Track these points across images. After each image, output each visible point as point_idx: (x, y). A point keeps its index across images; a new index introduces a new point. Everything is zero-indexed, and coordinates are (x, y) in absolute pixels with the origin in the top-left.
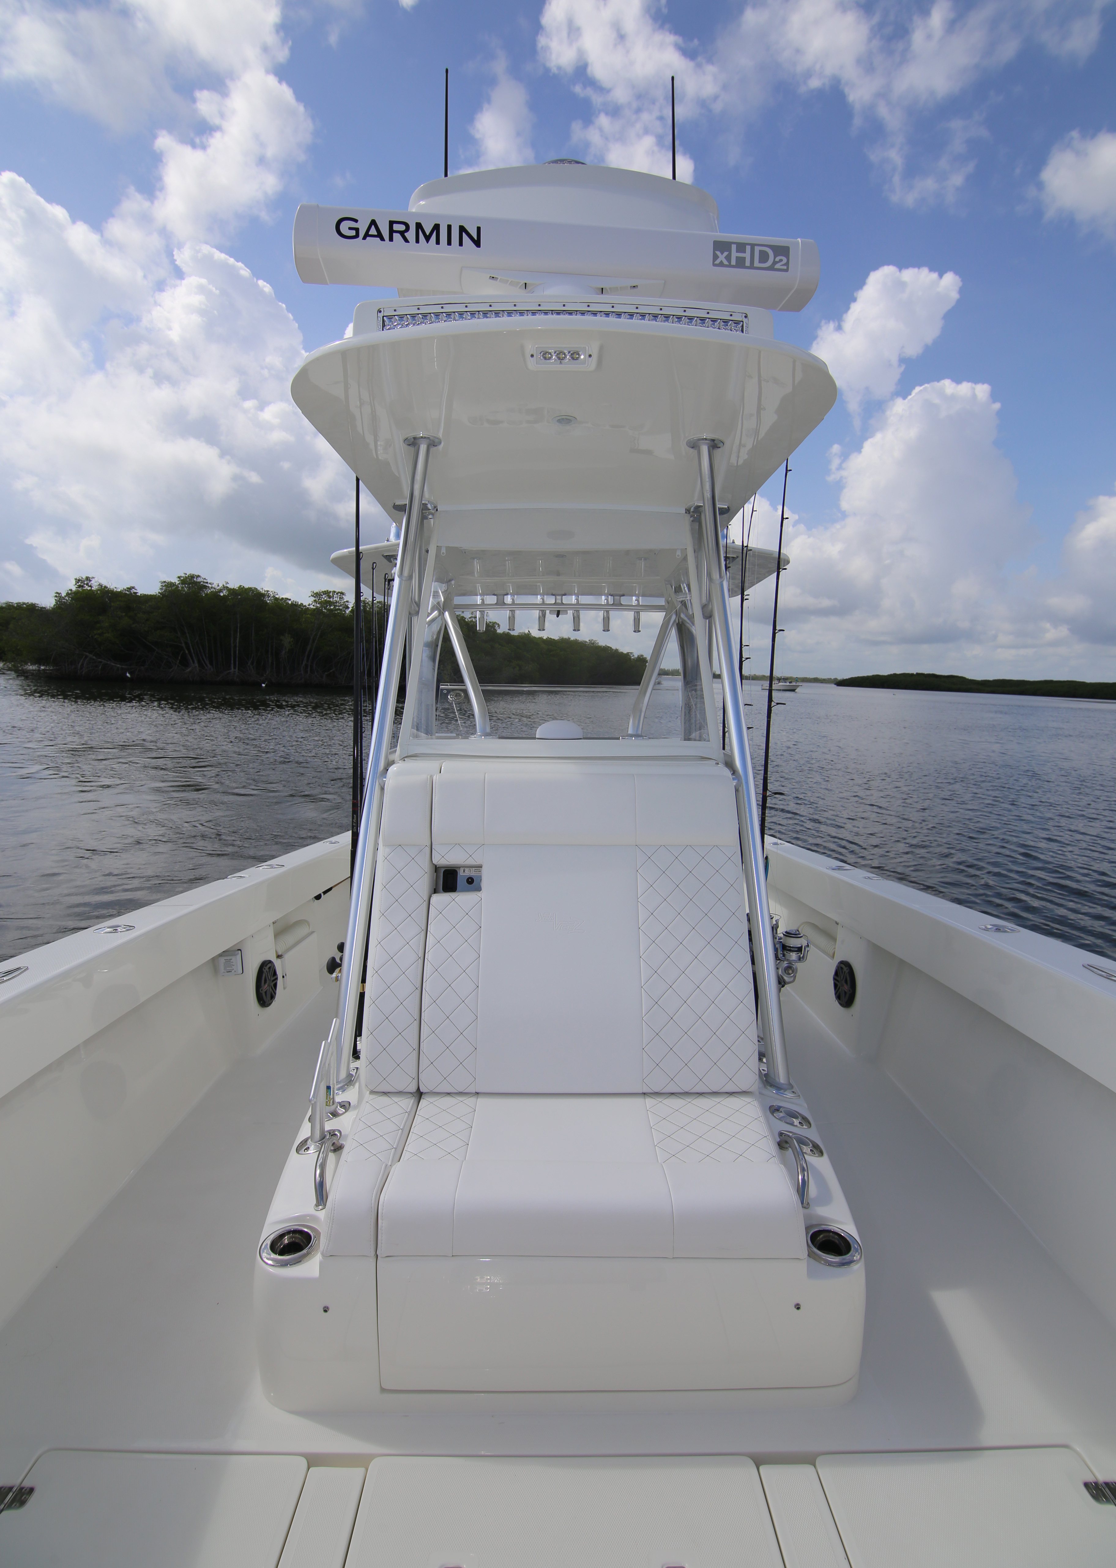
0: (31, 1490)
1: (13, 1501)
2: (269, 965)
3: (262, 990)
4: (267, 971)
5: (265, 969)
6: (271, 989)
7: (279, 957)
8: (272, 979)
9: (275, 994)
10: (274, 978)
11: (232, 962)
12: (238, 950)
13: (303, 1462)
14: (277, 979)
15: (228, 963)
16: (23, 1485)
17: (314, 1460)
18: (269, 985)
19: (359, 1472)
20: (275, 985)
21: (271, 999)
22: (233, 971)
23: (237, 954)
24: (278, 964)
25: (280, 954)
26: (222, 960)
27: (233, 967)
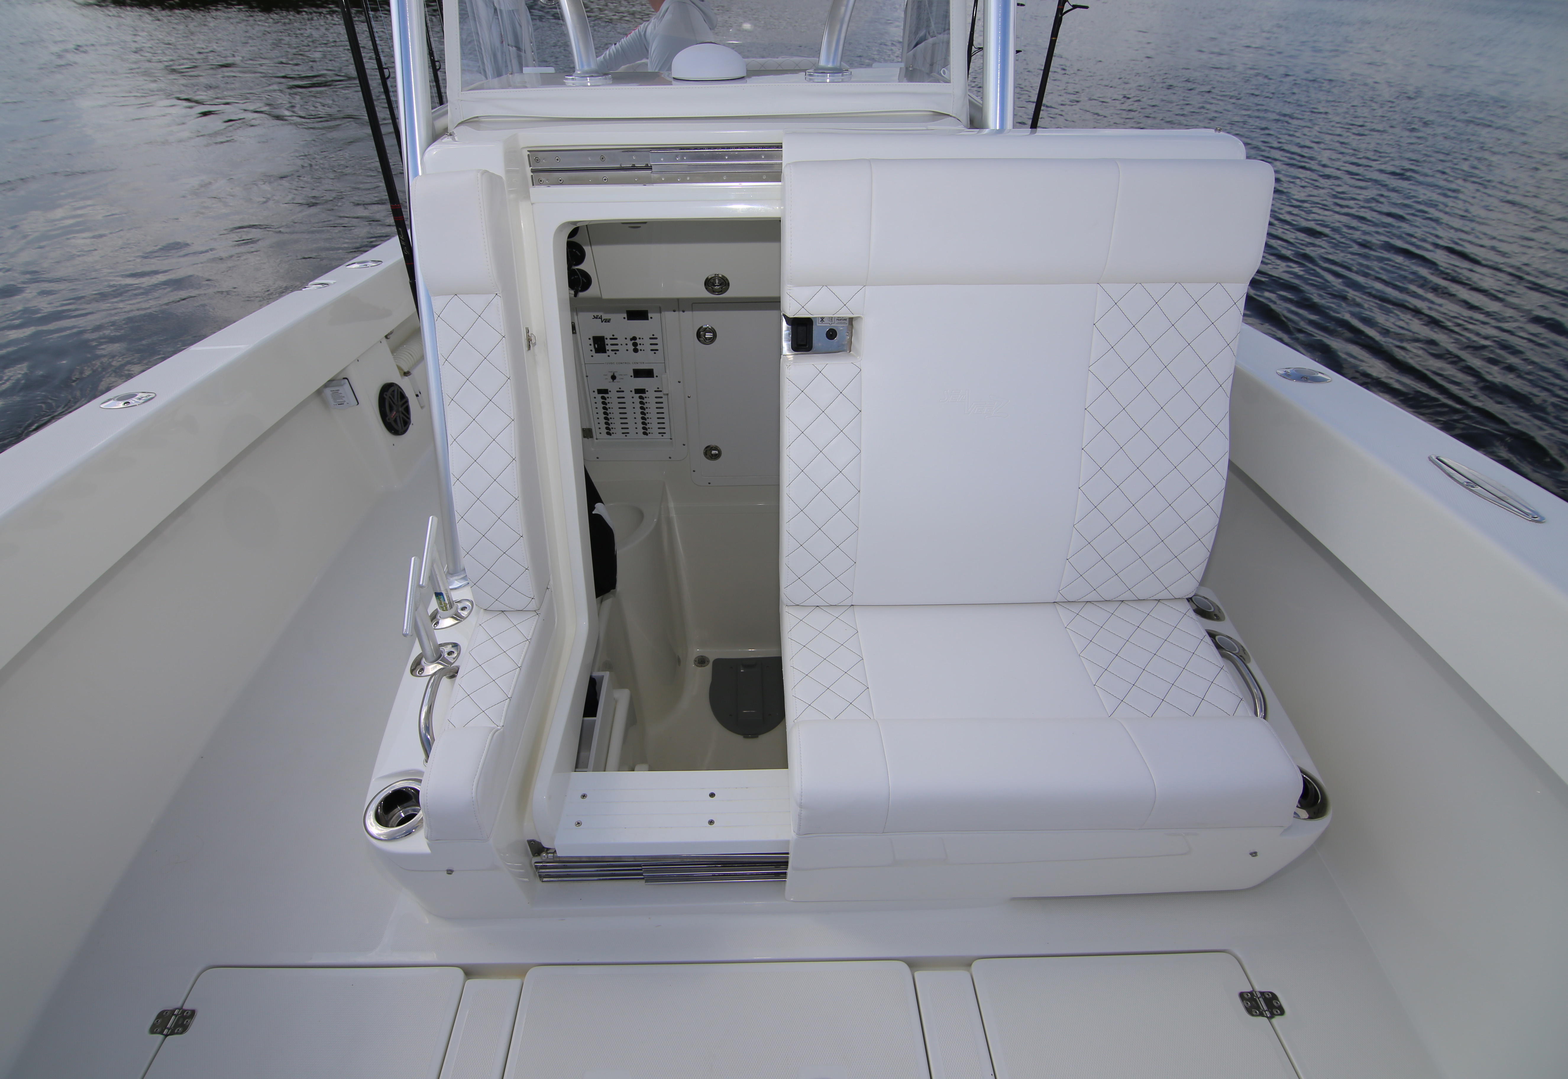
0: (193, 1013)
1: (176, 1025)
2: (392, 389)
3: (389, 419)
4: (390, 397)
5: (386, 395)
6: (402, 415)
7: (406, 374)
8: (400, 403)
9: (409, 419)
10: (403, 401)
11: (341, 394)
12: (344, 378)
13: (460, 973)
14: (407, 402)
15: (336, 394)
16: (185, 1007)
17: (469, 972)
18: (398, 411)
19: (515, 983)
20: (407, 410)
21: (405, 426)
22: (345, 403)
23: (345, 384)
24: (406, 385)
25: (406, 371)
26: (328, 392)
27: (344, 399)
